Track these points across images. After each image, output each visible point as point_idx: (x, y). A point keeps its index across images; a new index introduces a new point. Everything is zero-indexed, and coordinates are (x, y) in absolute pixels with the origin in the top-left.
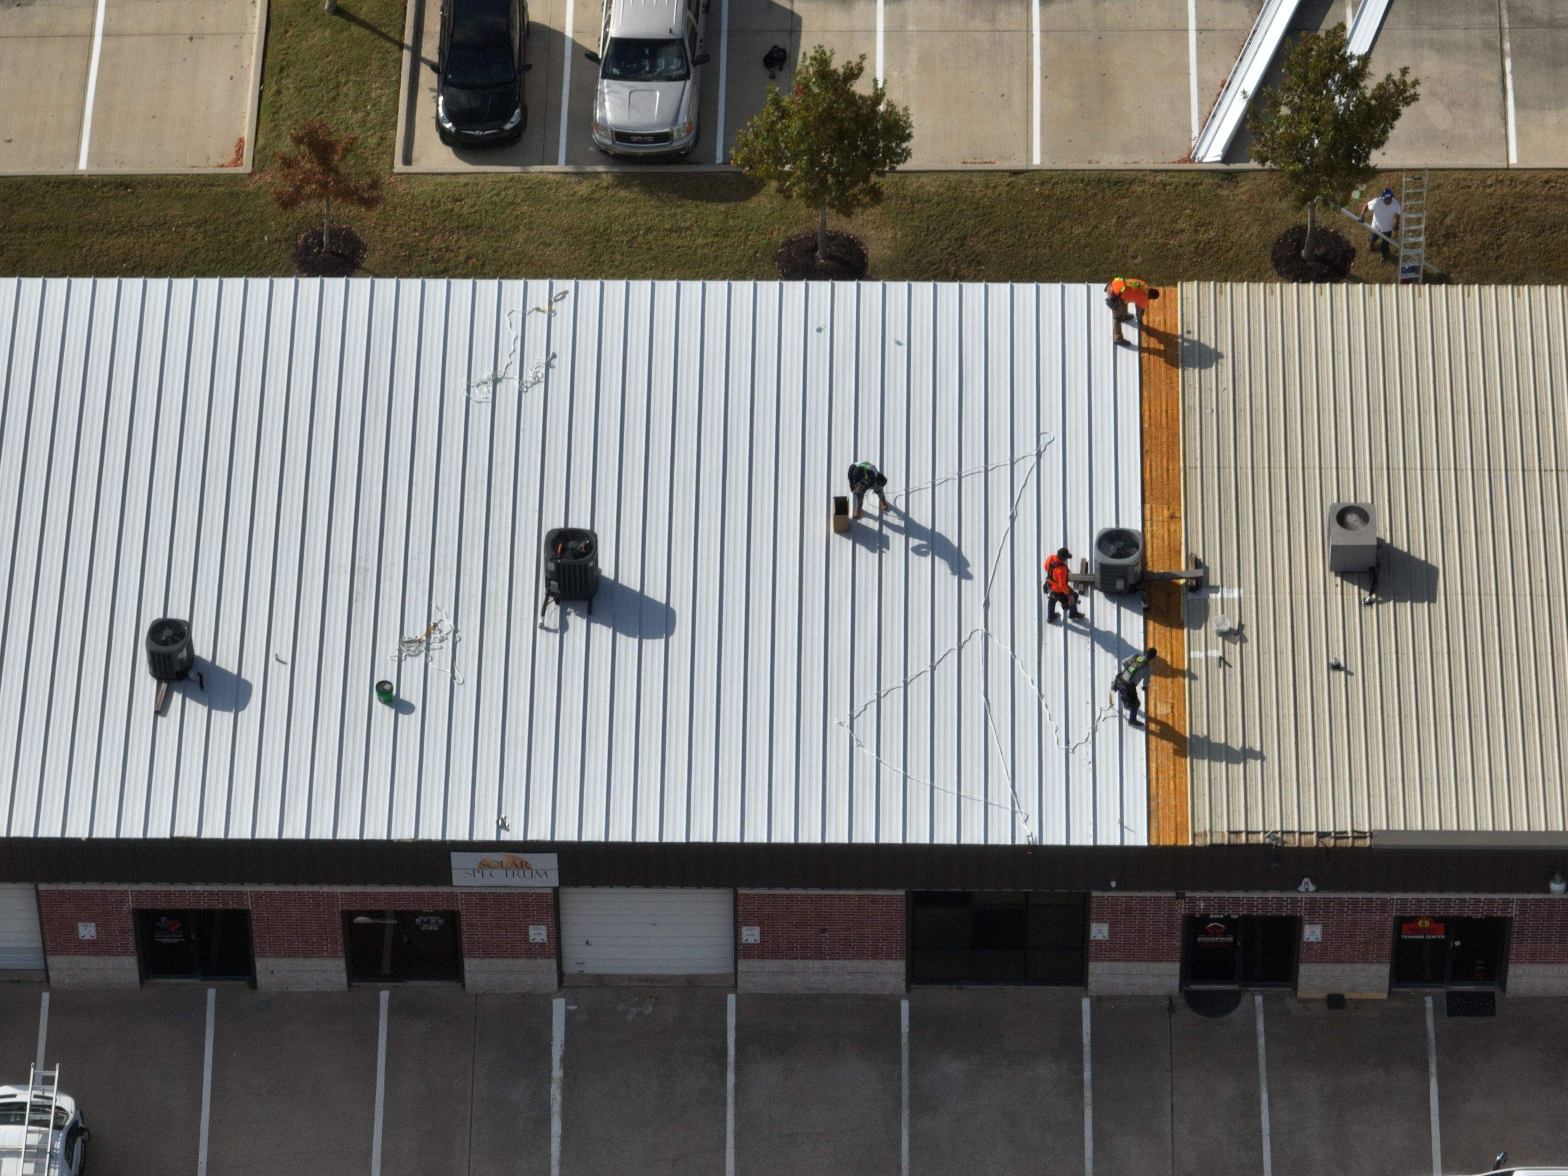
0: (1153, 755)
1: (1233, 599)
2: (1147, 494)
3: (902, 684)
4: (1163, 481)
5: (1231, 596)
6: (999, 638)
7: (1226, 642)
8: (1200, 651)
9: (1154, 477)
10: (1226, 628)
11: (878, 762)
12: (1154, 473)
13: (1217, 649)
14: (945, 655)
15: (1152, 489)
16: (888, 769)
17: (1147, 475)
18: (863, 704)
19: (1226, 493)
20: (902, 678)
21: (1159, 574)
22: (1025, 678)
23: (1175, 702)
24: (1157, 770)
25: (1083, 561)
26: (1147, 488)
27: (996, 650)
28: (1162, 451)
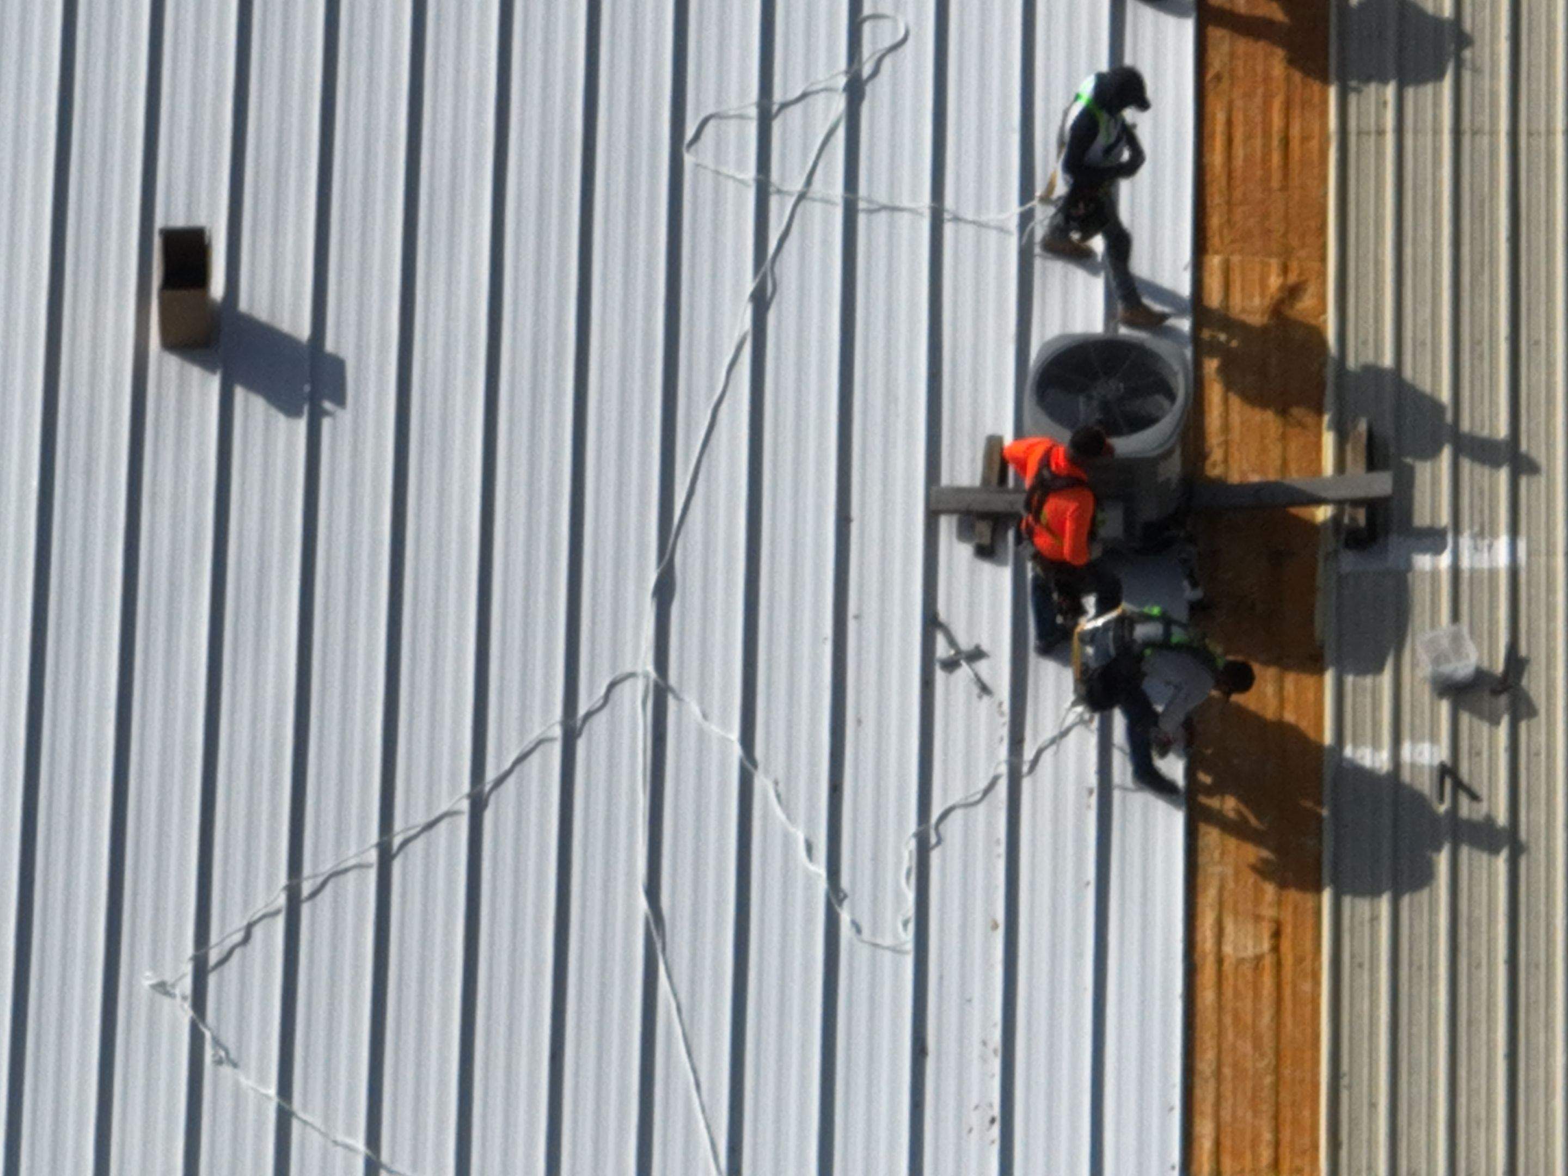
0: (1205, 1094)
1: (1493, 573)
2: (1215, 221)
3: (373, 856)
4: (1267, 179)
5: (1484, 562)
6: (701, 701)
7: (1465, 718)
8: (1376, 746)
9: (1239, 162)
10: (1463, 668)
11: (284, 1119)
12: (1239, 152)
13: (1434, 739)
14: (522, 758)
15: (1229, 203)
16: (315, 1139)
17: (1216, 159)
18: (238, 922)
19: (1478, 217)
20: (374, 836)
21: (1245, 488)
22: (787, 839)
23: (1287, 917)
24: (1218, 1144)
25: (994, 443)
26: (1216, 199)
27: (691, 741)
28: (1267, 79)
